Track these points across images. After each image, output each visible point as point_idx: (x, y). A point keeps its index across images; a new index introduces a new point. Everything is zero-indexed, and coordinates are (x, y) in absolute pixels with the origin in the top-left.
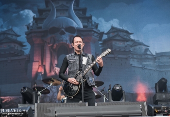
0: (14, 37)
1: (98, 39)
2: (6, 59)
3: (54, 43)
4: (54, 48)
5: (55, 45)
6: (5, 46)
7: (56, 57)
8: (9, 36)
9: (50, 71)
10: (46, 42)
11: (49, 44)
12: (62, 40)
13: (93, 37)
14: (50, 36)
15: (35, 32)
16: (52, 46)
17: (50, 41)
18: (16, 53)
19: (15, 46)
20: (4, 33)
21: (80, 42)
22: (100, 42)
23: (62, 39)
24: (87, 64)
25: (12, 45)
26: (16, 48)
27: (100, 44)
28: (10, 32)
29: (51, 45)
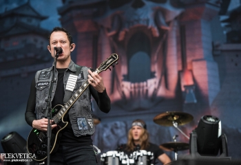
0: (34, 22)
1: (218, 10)
2: (17, 71)
3: (120, 28)
4: (121, 38)
5: (122, 34)
6: (15, 44)
7: (124, 60)
8: (24, 20)
9: (112, 91)
10: (102, 27)
11: (109, 30)
12: (138, 21)
13: (207, 6)
14: (110, 13)
15: (78, 7)
16: (116, 35)
17: (112, 25)
18: (39, 57)
19: (36, 41)
20: (12, 14)
21: (62, 42)
22: (223, 18)
23: (136, 18)
24: (76, 89)
25: (31, 39)
26: (39, 46)
27: (224, 21)
28: (26, 12)
29: (113, 33)
